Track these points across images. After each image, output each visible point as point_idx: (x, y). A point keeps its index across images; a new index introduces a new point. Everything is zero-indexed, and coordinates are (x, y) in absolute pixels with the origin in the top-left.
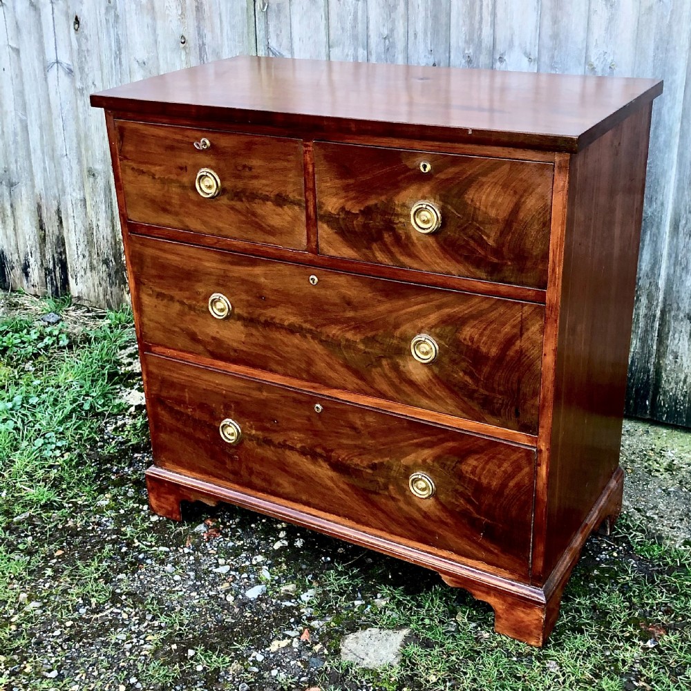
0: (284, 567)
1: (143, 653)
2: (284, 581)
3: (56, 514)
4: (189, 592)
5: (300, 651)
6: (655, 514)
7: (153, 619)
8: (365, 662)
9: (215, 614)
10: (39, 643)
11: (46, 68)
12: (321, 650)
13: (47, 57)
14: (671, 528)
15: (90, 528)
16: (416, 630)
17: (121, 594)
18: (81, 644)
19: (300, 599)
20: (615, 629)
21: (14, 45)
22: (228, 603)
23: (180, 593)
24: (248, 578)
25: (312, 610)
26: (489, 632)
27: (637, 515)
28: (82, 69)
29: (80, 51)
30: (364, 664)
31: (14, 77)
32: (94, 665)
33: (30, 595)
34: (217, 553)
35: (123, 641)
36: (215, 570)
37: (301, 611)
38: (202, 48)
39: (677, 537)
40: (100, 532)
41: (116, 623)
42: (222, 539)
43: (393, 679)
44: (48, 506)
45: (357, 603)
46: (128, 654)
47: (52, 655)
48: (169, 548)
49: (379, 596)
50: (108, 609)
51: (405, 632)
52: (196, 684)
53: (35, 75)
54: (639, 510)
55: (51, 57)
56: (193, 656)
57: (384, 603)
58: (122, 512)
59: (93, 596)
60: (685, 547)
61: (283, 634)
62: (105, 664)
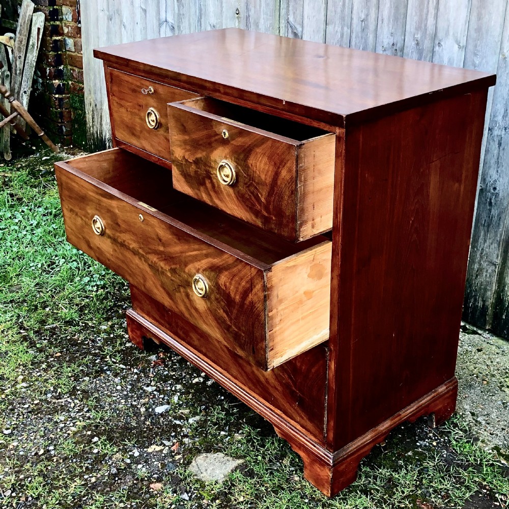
0: (190, 396)
1: (68, 432)
2: (185, 406)
3: (71, 329)
4: (121, 398)
5: (165, 456)
6: (484, 420)
7: (88, 411)
8: (202, 475)
9: (127, 417)
10: (12, 410)
11: (160, 25)
12: (180, 459)
13: (161, 17)
14: (490, 434)
15: (87, 342)
16: (249, 462)
17: (78, 390)
18: (36, 416)
19: (188, 421)
20: (395, 499)
21: (144, 7)
22: (140, 412)
23: (114, 398)
24: (163, 399)
25: (190, 430)
26: (300, 477)
27: (470, 418)
28: (179, 27)
29: (179, 15)
30: (200, 477)
31: (142, 28)
32: (35, 432)
33: (25, 378)
34: (153, 377)
35: (61, 421)
36: (145, 388)
37: (183, 429)
38: (248, 17)
39: (490, 441)
40: (91, 346)
41: (64, 408)
42: (163, 368)
43: (212, 492)
44: (69, 323)
45: (223, 433)
46: (59, 430)
47: (15, 419)
48: (126, 366)
49: (240, 432)
50: (65, 398)
51: (241, 461)
52: (87, 460)
53: (154, 30)
54: (473, 414)
55: (163, 16)
56: (96, 442)
57: (240, 438)
58: (112, 336)
59: (61, 387)
60: (493, 451)
61: (162, 442)
62: (42, 433)
